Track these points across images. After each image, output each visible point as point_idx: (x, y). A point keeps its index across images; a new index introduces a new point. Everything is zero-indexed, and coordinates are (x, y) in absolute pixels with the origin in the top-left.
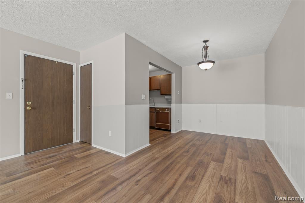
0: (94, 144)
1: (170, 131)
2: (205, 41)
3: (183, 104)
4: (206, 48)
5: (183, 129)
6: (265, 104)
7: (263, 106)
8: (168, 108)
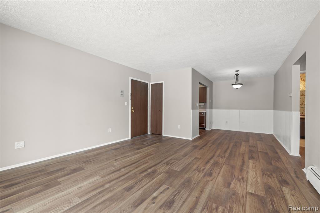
0: (164, 134)
1: (204, 129)
2: (237, 71)
3: (213, 110)
4: (237, 75)
5: (213, 128)
6: (274, 110)
7: (273, 111)
8: (203, 113)
